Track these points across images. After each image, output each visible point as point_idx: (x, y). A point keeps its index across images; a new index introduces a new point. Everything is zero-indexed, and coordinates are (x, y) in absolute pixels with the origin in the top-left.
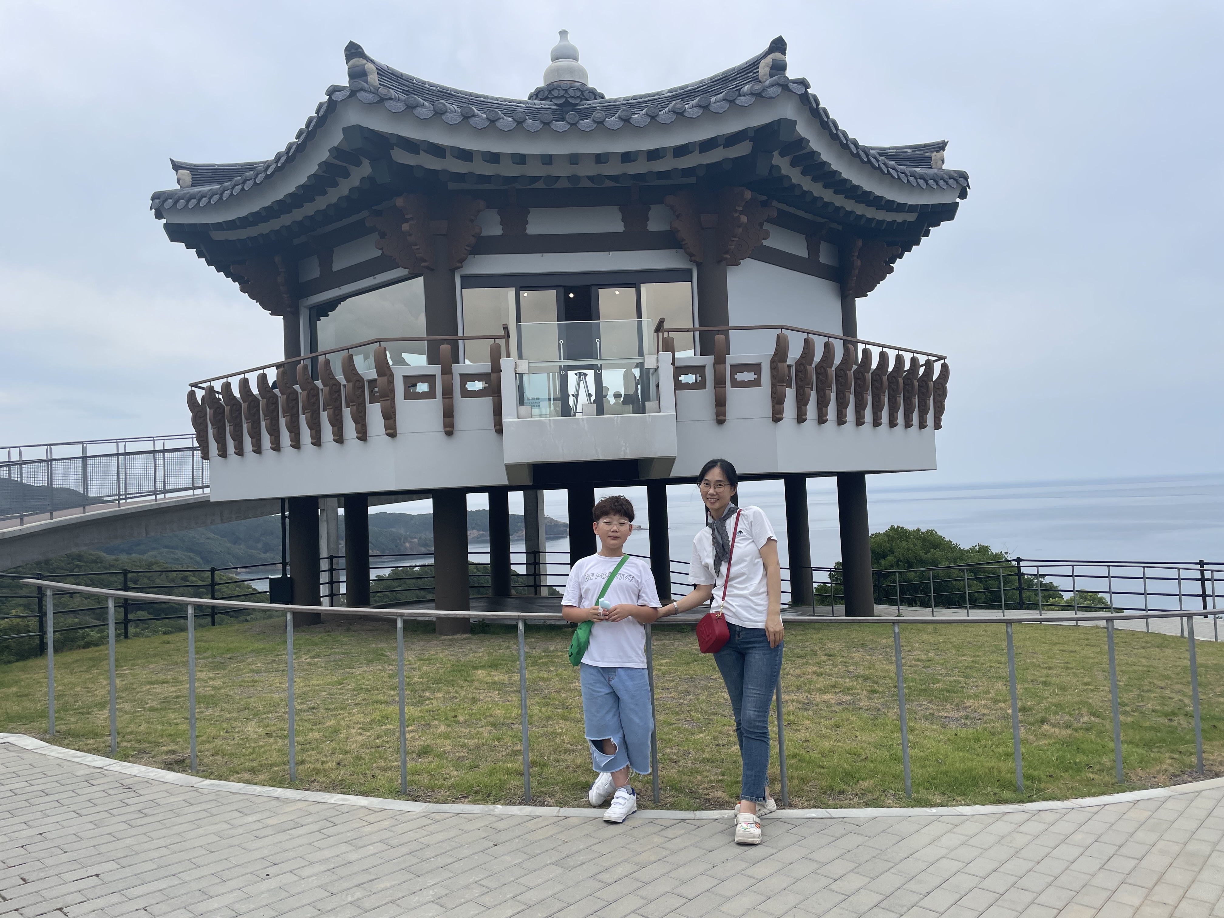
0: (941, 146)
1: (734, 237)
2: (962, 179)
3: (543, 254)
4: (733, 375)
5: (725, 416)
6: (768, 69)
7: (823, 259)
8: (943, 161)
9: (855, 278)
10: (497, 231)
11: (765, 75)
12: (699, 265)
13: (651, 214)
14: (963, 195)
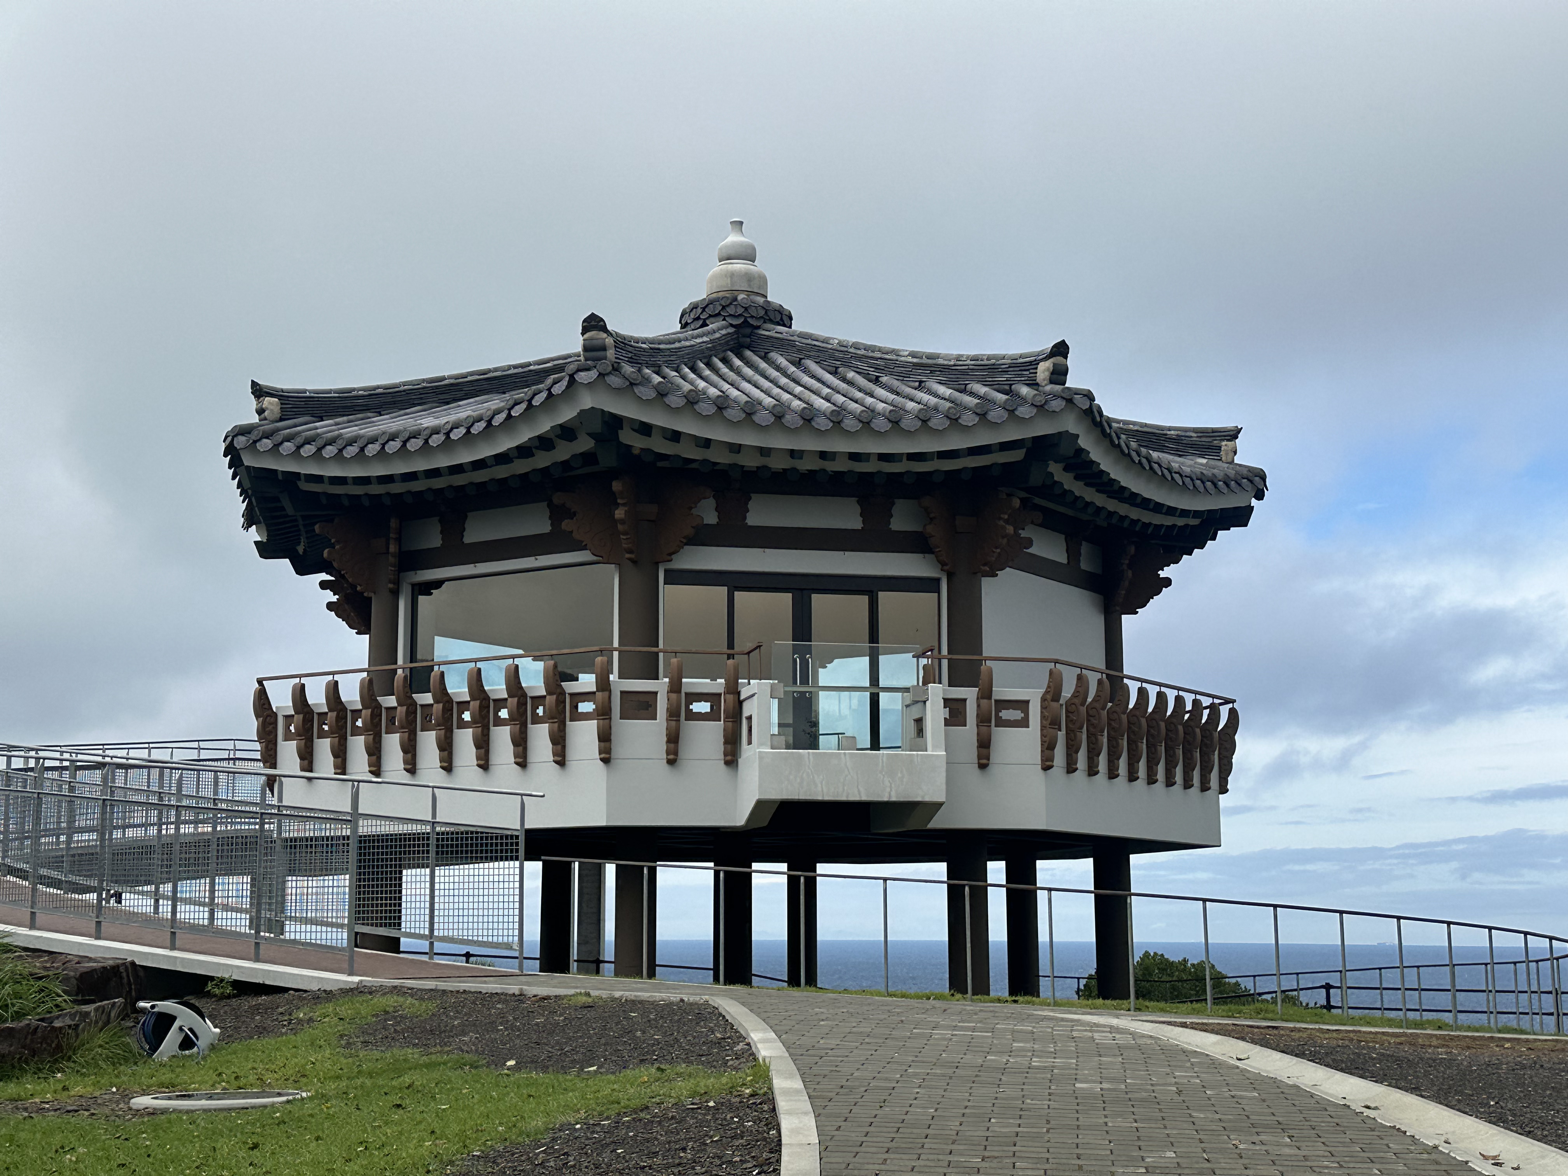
0: (1233, 434)
1: (996, 548)
2: (1257, 479)
3: (766, 550)
4: (998, 711)
5: (989, 760)
6: (1047, 374)
7: (1084, 565)
8: (1235, 453)
9: (1123, 592)
10: (711, 518)
11: (1044, 380)
12: (950, 576)
13: (895, 510)
14: (1260, 496)
